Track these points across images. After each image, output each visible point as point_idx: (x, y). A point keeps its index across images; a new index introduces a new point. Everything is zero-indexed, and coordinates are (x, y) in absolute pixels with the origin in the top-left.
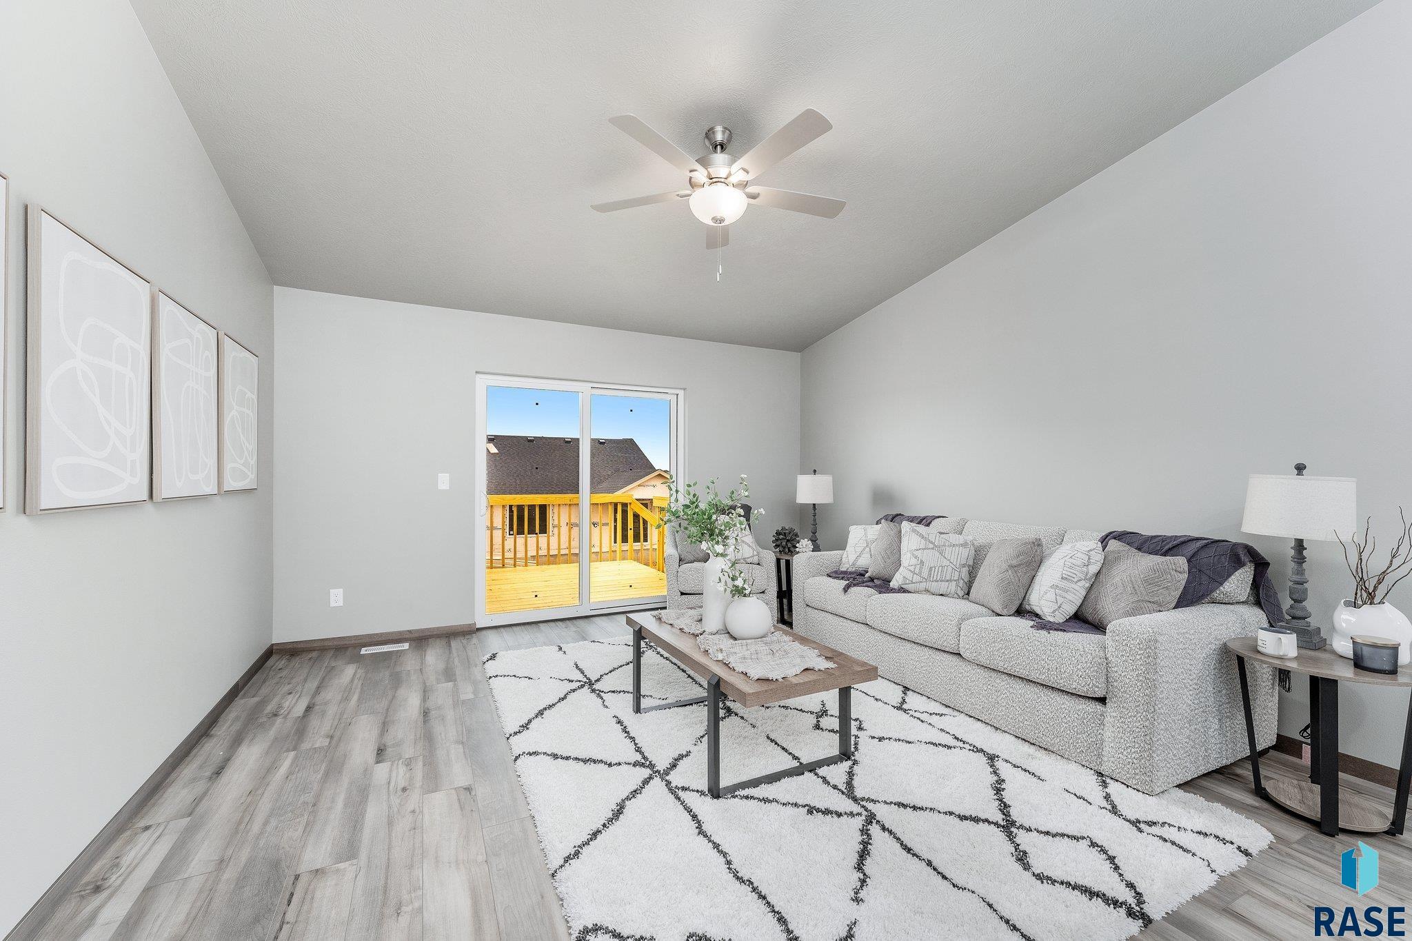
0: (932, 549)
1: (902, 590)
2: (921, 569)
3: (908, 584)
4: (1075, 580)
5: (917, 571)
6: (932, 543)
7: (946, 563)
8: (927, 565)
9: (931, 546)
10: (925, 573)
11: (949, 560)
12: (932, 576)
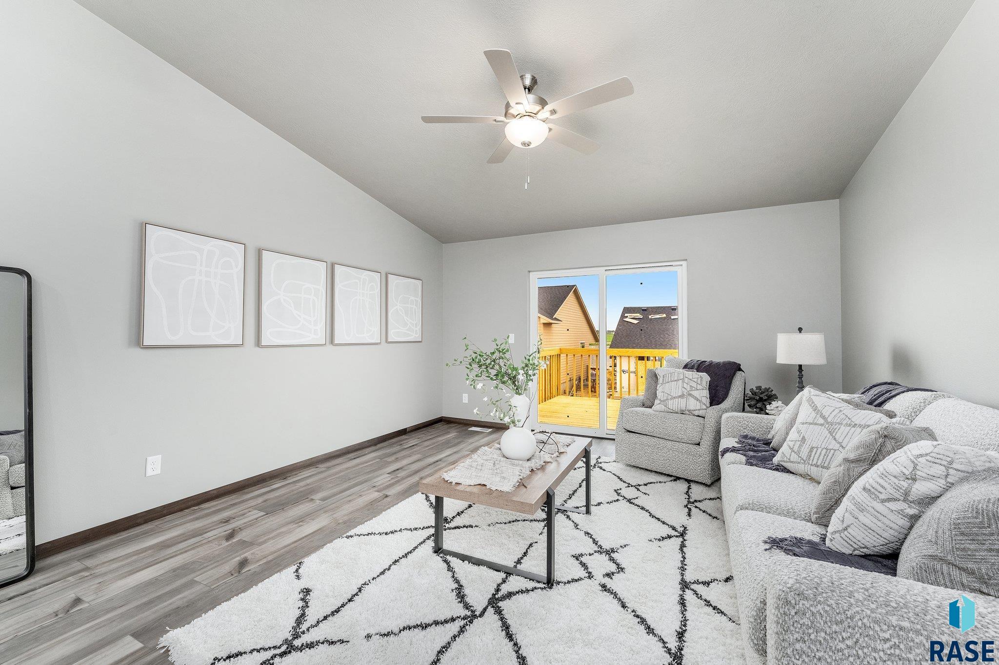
0: (822, 425)
1: (781, 469)
2: (800, 446)
3: (786, 462)
4: (882, 497)
5: (796, 448)
6: (824, 417)
7: (834, 445)
8: (808, 442)
9: (821, 421)
10: (804, 453)
11: (839, 443)
12: (812, 458)
